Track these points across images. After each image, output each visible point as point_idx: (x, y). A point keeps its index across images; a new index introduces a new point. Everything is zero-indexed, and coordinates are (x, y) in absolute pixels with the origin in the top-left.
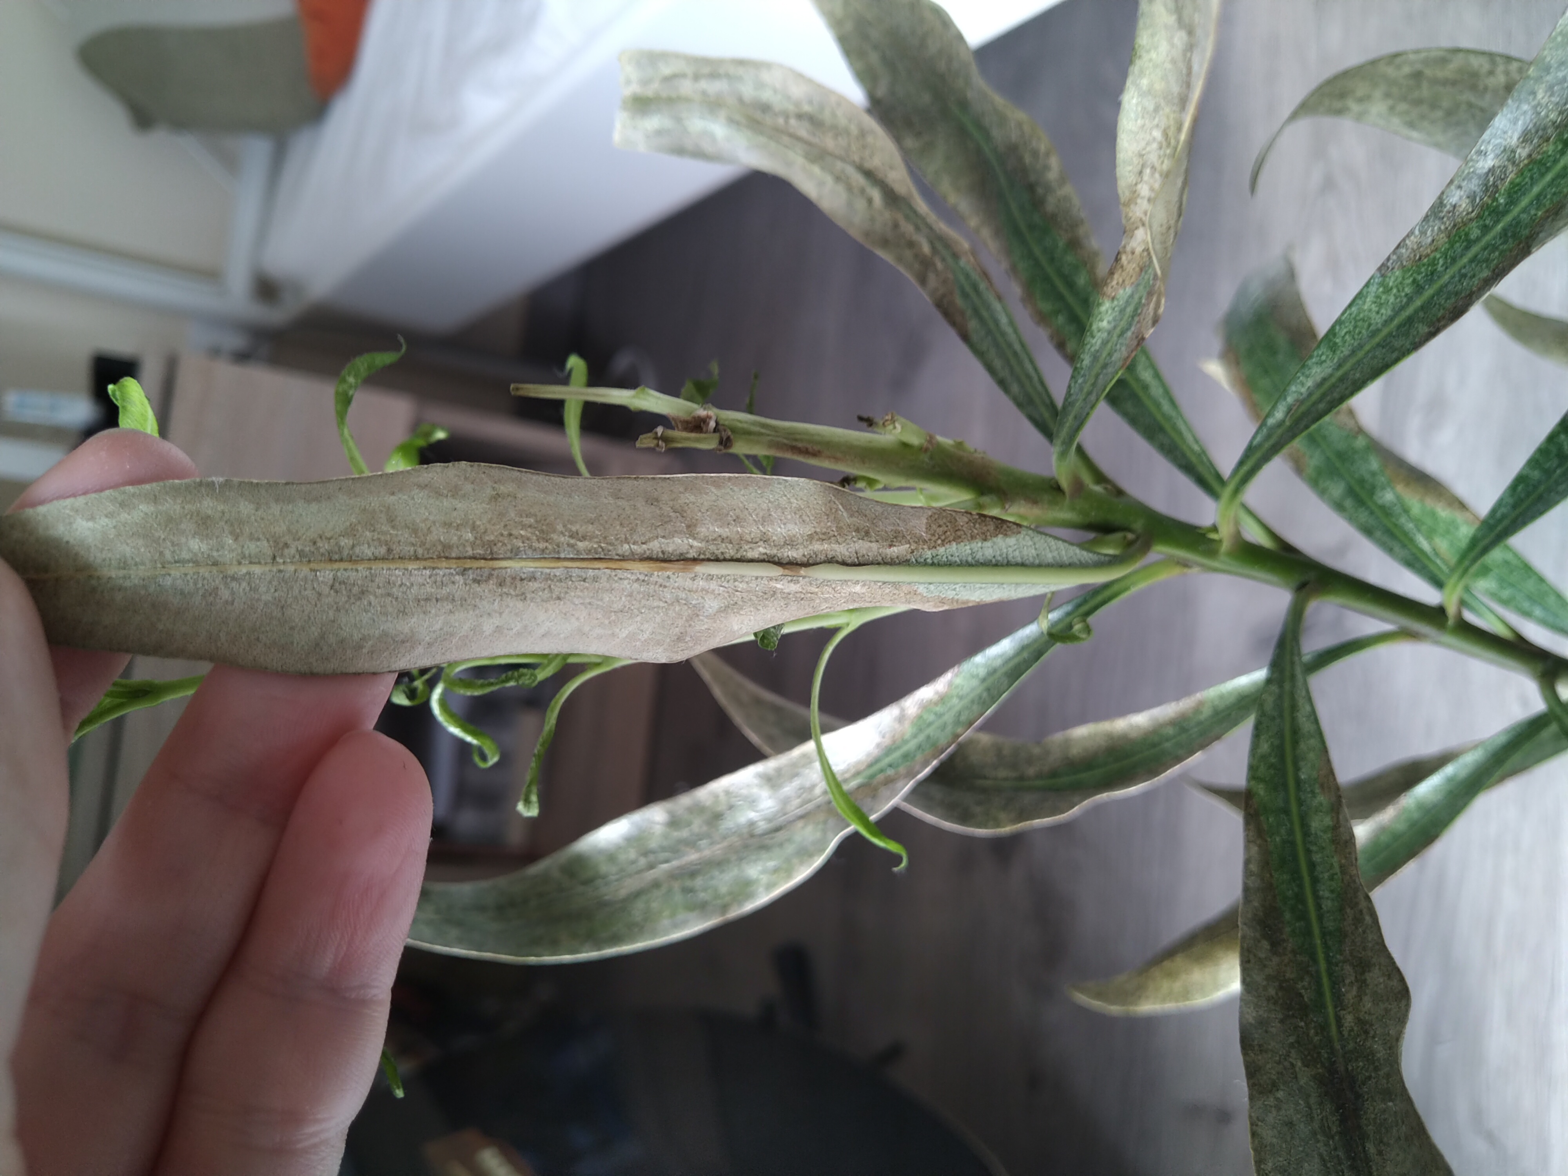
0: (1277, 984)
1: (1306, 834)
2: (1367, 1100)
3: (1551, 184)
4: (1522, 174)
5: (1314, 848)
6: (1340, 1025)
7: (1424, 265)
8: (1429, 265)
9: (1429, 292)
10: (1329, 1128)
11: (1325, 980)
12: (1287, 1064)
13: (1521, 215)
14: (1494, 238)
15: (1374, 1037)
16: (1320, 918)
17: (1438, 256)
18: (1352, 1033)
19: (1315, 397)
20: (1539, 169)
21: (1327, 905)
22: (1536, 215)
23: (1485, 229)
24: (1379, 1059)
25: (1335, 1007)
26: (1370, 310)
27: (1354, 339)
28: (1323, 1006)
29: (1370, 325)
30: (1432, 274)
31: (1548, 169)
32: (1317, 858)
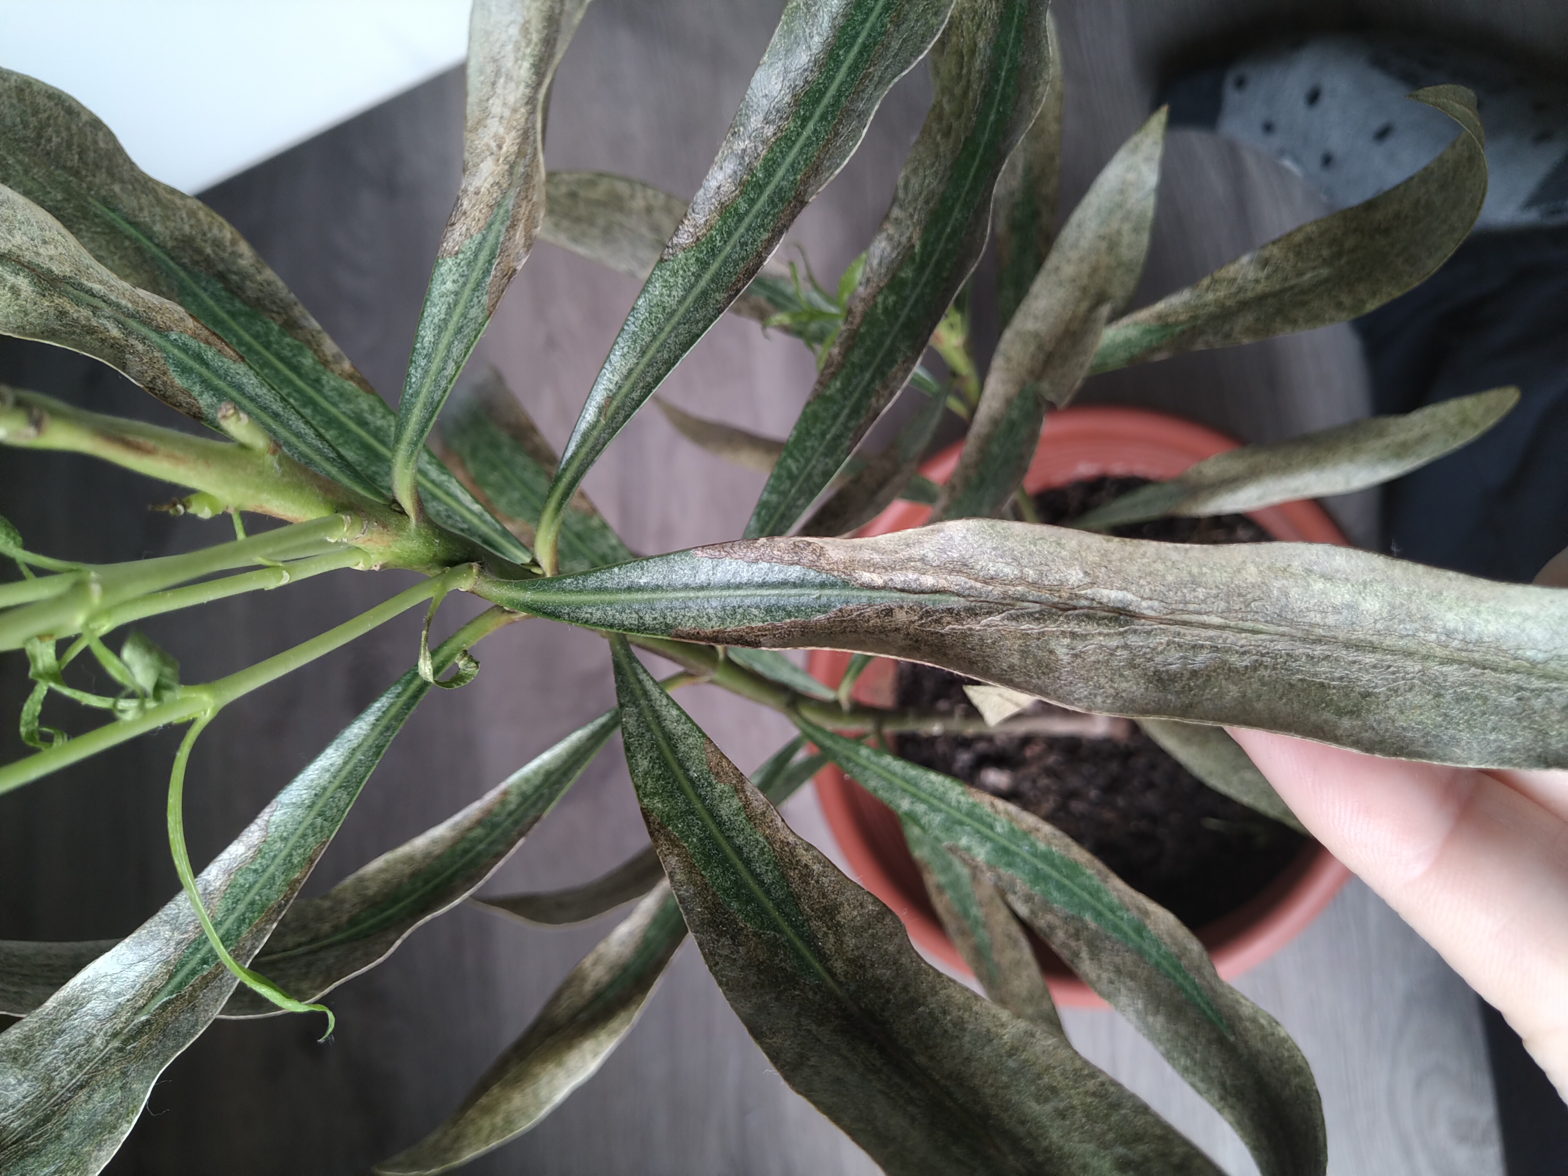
0: (754, 970)
1: (720, 824)
2: (894, 1022)
3: (801, 152)
4: (772, 150)
5: (734, 834)
6: (833, 975)
7: (703, 244)
8: (708, 242)
9: (714, 267)
10: (873, 1065)
11: (799, 944)
12: (802, 1033)
13: (782, 183)
14: (764, 206)
15: (872, 965)
16: (768, 892)
17: (714, 233)
18: (849, 976)
19: (624, 390)
20: (786, 144)
21: (768, 879)
22: (795, 179)
23: (752, 202)
24: (888, 981)
25: (821, 962)
26: (661, 295)
27: (652, 324)
28: (809, 966)
29: (664, 308)
30: (713, 250)
31: (794, 142)
32: (740, 841)
